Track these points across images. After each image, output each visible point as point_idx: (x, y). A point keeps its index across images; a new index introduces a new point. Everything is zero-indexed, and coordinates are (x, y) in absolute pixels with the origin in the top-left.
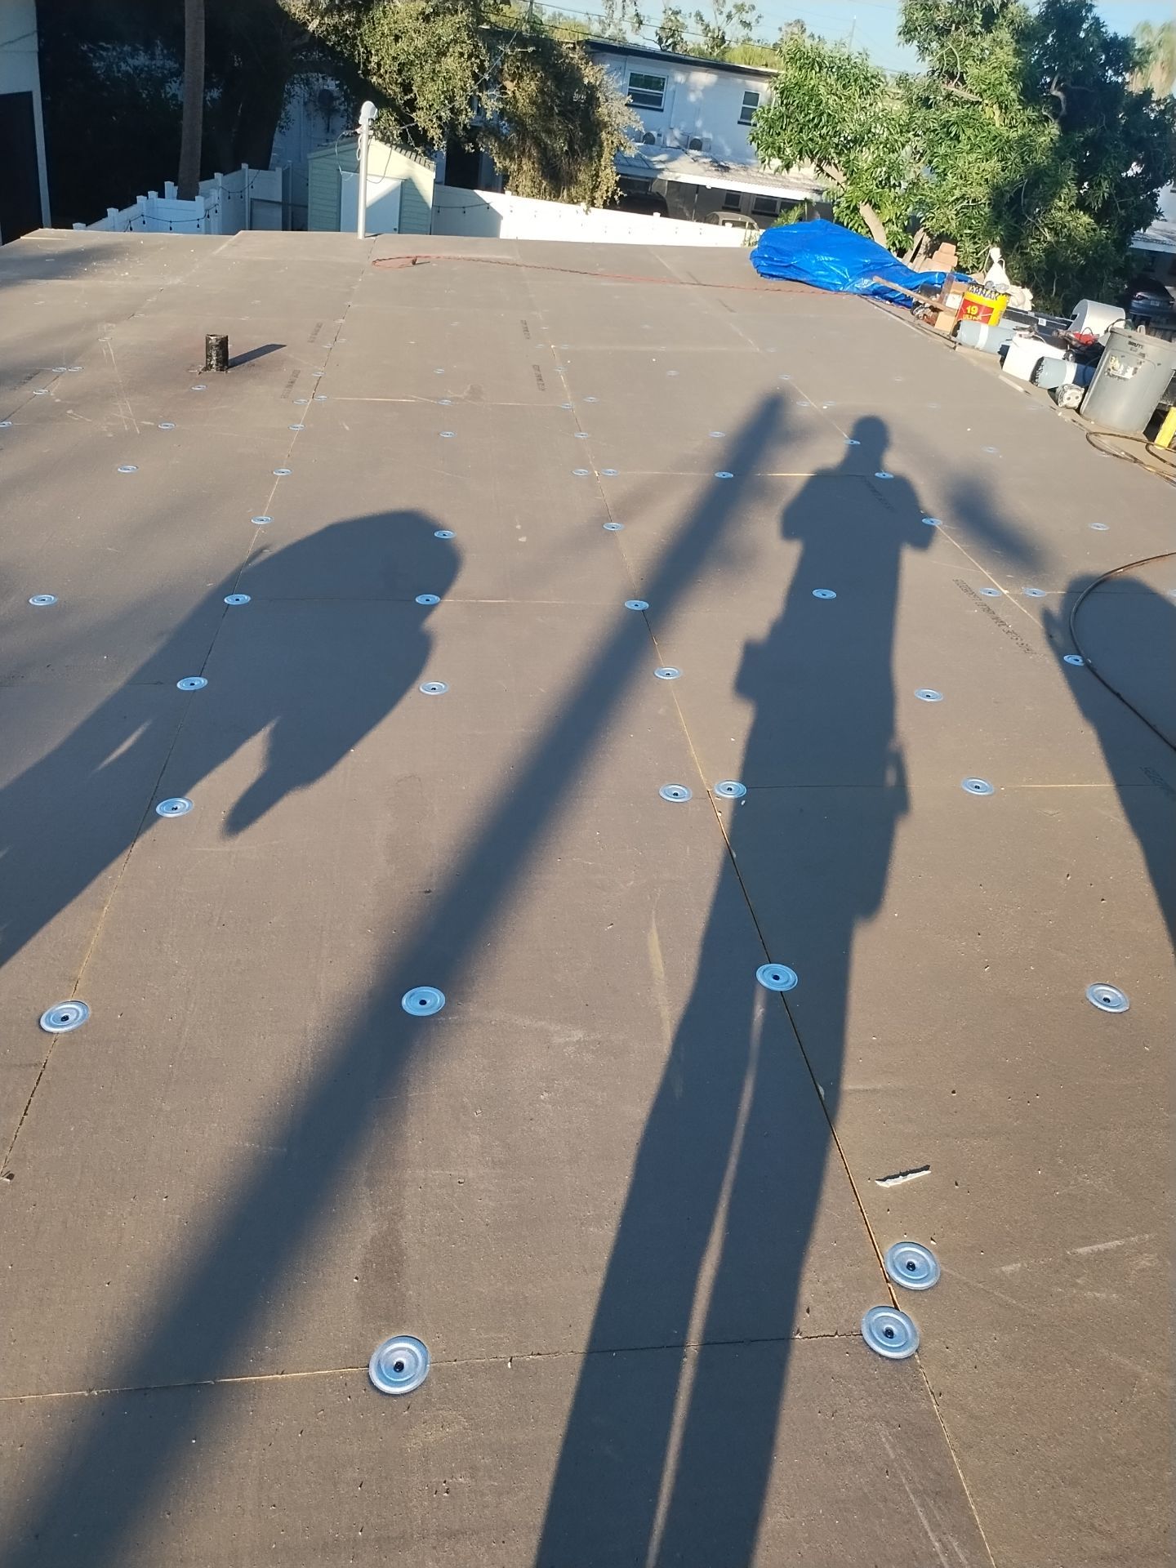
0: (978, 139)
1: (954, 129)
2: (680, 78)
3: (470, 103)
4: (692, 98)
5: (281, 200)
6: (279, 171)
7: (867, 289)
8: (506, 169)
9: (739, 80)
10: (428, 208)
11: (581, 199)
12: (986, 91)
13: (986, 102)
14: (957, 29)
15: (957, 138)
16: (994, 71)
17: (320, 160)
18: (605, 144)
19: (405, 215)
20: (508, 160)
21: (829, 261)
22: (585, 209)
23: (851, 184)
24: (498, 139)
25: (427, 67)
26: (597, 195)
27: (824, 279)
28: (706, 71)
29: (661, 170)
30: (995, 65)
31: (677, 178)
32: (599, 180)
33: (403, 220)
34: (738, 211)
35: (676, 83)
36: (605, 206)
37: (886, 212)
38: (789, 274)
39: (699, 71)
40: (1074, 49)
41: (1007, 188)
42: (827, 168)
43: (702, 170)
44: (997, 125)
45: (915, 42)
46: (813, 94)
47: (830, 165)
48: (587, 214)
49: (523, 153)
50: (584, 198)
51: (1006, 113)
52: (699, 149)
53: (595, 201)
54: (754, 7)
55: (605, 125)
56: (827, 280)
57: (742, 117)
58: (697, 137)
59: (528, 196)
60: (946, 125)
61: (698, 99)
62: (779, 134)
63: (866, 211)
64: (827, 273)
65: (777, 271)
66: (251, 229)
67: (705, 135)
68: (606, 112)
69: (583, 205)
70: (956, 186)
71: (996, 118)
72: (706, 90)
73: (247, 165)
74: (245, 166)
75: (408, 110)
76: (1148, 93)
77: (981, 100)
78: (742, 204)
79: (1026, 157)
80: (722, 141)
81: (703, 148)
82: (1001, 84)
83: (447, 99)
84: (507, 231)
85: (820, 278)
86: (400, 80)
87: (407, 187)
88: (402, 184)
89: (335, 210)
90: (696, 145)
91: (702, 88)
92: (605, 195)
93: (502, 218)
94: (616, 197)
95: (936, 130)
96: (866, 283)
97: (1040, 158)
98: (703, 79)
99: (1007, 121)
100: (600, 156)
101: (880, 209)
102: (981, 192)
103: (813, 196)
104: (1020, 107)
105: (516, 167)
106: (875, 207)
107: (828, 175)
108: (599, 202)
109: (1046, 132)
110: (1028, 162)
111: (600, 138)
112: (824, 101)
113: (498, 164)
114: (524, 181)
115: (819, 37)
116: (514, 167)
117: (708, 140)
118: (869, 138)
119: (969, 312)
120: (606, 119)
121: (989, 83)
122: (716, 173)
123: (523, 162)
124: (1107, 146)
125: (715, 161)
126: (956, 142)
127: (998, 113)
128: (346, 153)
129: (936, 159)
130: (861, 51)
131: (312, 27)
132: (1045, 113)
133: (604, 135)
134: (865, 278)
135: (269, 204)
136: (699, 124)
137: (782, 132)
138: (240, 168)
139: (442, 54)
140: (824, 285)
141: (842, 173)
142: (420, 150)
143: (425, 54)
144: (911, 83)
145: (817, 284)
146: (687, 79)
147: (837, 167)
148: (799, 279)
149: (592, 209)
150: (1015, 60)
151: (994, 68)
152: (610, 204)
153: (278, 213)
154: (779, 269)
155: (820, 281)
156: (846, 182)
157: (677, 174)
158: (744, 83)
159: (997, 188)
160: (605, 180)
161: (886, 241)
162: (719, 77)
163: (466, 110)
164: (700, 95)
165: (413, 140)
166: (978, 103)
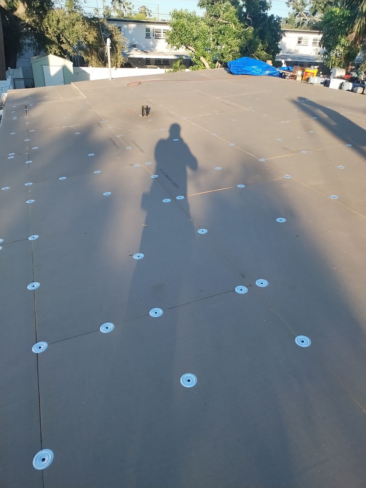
0: (230, 34)
1: (222, 32)
2: (125, 26)
3: (85, 39)
4: (130, 32)
5: (22, 78)
6: (20, 68)
7: (268, 74)
8: (88, 60)
9: (143, 25)
10: (72, 74)
11: (113, 66)
12: (229, 20)
13: (230, 23)
14: (216, 2)
15: (224, 34)
16: (230, 14)
17: (35, 63)
18: (118, 48)
19: (65, 77)
20: (88, 57)
21: (255, 68)
22: (115, 69)
23: (197, 51)
24: (83, 50)
25: (71, 29)
26: (118, 64)
27: (255, 73)
28: (133, 23)
29: (129, 55)
30: (231, 12)
31: (134, 56)
32: (118, 59)
33: (65, 79)
34: (150, 64)
35: (125, 28)
36: (121, 67)
37: (207, 58)
38: (243, 73)
39: (131, 23)
40: (252, 5)
41: (244, 47)
42: (189, 47)
43: (141, 53)
44: (234, 29)
45: (206, 8)
46: (183, 26)
47: (190, 46)
48: (116, 70)
49: (92, 54)
50: (114, 65)
51: (236, 25)
52: (135, 47)
53: (117, 66)
54: (131, 3)
55: (117, 42)
56: (256, 73)
57: (146, 36)
58: (134, 44)
59: (96, 67)
60: (220, 31)
61: (132, 32)
62: (174, 39)
63: (202, 58)
64: (256, 71)
65: (240, 73)
66: (15, 89)
67: (136, 43)
68: (116, 38)
69: (114, 68)
70: (228, 48)
71: (233, 27)
72: (134, 29)
73: (10, 68)
74: (9, 68)
75: (60, 44)
76: (272, 15)
77: (228, 22)
78: (151, 62)
79: (247, 37)
80: (142, 44)
81: (137, 46)
82: (233, 17)
83: (78, 39)
84: (92, 78)
85: (254, 73)
86: (56, 35)
87: (65, 68)
88: (63, 67)
89: (42, 78)
90: (134, 46)
91: (132, 29)
92: (120, 64)
93: (90, 75)
94: (123, 64)
95: (217, 32)
96: (267, 72)
97: (250, 37)
98: (132, 26)
99: (236, 28)
100: (117, 52)
101: (206, 57)
102: (237, 49)
103: (175, 57)
104: (239, 23)
105: (91, 59)
106: (204, 57)
107: (189, 49)
108: (119, 66)
109: (251, 29)
110: (247, 38)
111: (116, 46)
112: (187, 27)
113: (85, 58)
114: (94, 62)
115: (151, 11)
116: (90, 59)
117: (138, 44)
118: (200, 37)
119: (308, 75)
120: (117, 40)
121: (230, 17)
122: (145, 54)
123: (93, 57)
124: (265, 32)
125: (142, 50)
126: (224, 36)
127: (233, 26)
128: (44, 60)
129: (219, 41)
130: (193, 12)
131: (27, 21)
132: (246, 24)
133: (117, 45)
134: (267, 71)
135: (19, 79)
136: (134, 40)
137: (175, 38)
138: (8, 69)
139: (74, 25)
140: (256, 74)
141: (193, 48)
142: (66, 56)
143: (69, 26)
144: (205, 20)
145: (253, 74)
146: (128, 26)
147: (192, 47)
148: (247, 74)
149: (117, 68)
150: (236, 10)
151: (230, 13)
152: (122, 66)
153: (22, 82)
154: (240, 72)
155: (254, 74)
156: (195, 51)
157: (134, 55)
158: (145, 26)
159: (241, 47)
160: (120, 59)
161: (209, 67)
162: (137, 25)
163: (84, 42)
164: (132, 31)
165: (63, 54)
166: (228, 23)
